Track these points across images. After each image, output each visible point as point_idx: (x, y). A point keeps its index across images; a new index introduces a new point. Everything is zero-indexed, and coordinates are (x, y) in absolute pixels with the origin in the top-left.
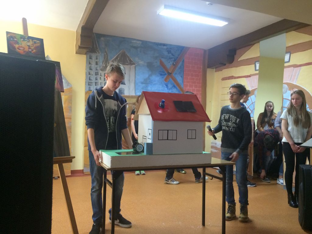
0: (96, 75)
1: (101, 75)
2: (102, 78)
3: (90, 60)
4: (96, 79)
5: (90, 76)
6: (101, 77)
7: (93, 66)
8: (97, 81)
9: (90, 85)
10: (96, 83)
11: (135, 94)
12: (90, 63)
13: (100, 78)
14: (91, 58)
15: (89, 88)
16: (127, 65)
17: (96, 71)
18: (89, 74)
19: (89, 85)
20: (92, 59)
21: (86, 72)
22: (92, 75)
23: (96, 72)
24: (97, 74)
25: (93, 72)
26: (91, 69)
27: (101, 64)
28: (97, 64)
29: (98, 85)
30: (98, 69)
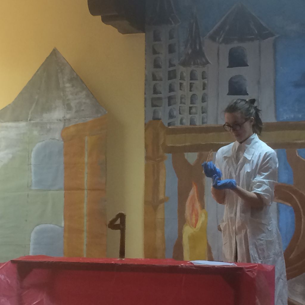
0: (170, 78)
1: (182, 78)
2: (186, 84)
3: (157, 42)
4: (171, 89)
5: (155, 82)
6: (181, 81)
7: (163, 56)
8: (172, 94)
9: (157, 106)
10: (170, 98)
11: (276, 117)
12: (155, 52)
13: (181, 84)
14: (156, 38)
15: (155, 112)
16: (252, 40)
17: (171, 69)
18: (154, 78)
19: (153, 105)
20: (159, 40)
21: (146, 76)
22: (161, 80)
23: (169, 72)
24: (172, 75)
25: (162, 73)
26: (157, 65)
27: (182, 48)
28: (171, 49)
29: (175, 104)
30: (176, 62)
